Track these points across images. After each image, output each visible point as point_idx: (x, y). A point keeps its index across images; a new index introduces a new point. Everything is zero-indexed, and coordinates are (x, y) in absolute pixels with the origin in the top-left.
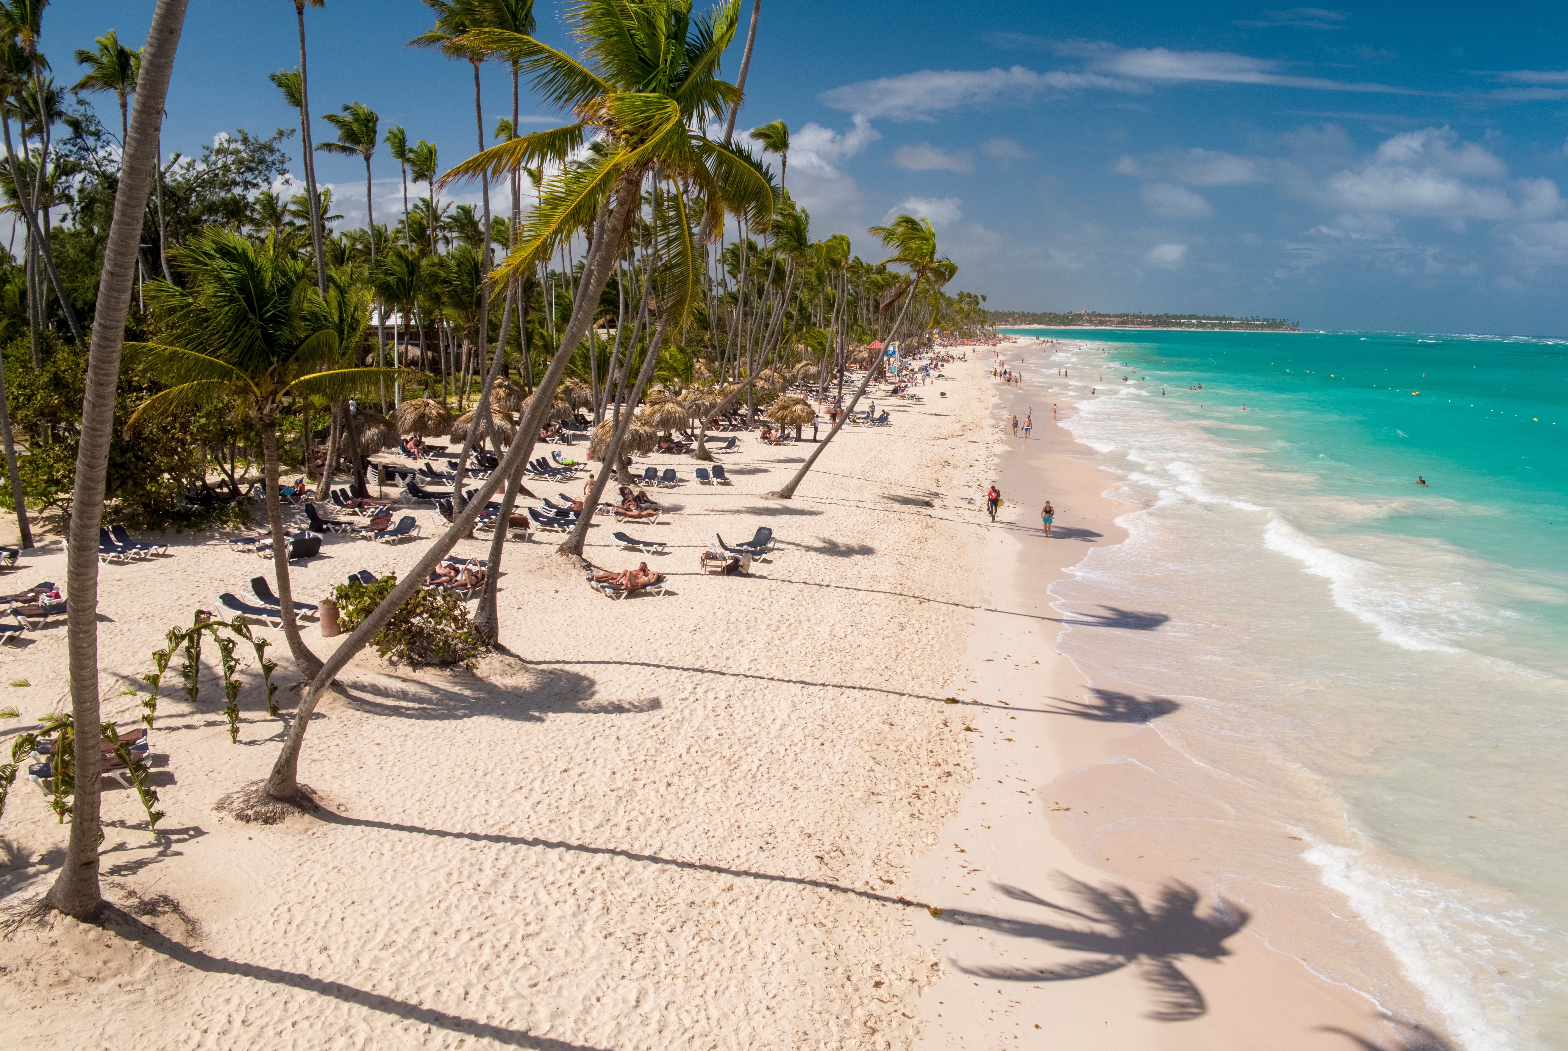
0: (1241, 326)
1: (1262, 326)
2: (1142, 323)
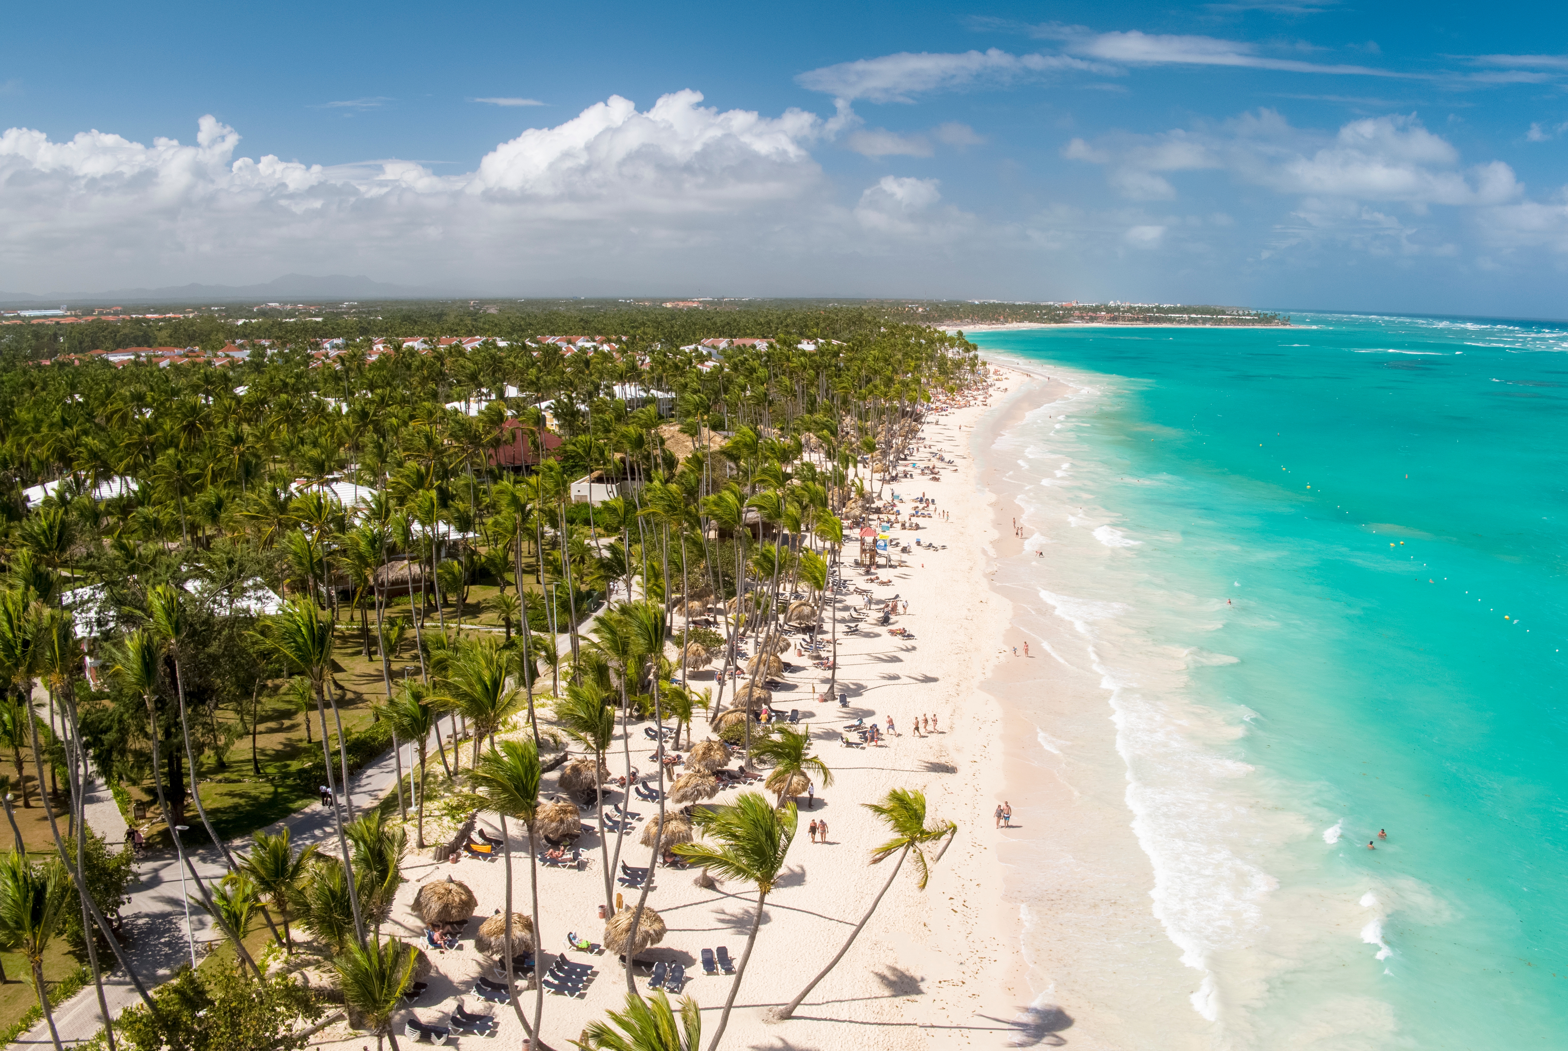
0: (1233, 321)
1: (1253, 322)
2: (1132, 320)
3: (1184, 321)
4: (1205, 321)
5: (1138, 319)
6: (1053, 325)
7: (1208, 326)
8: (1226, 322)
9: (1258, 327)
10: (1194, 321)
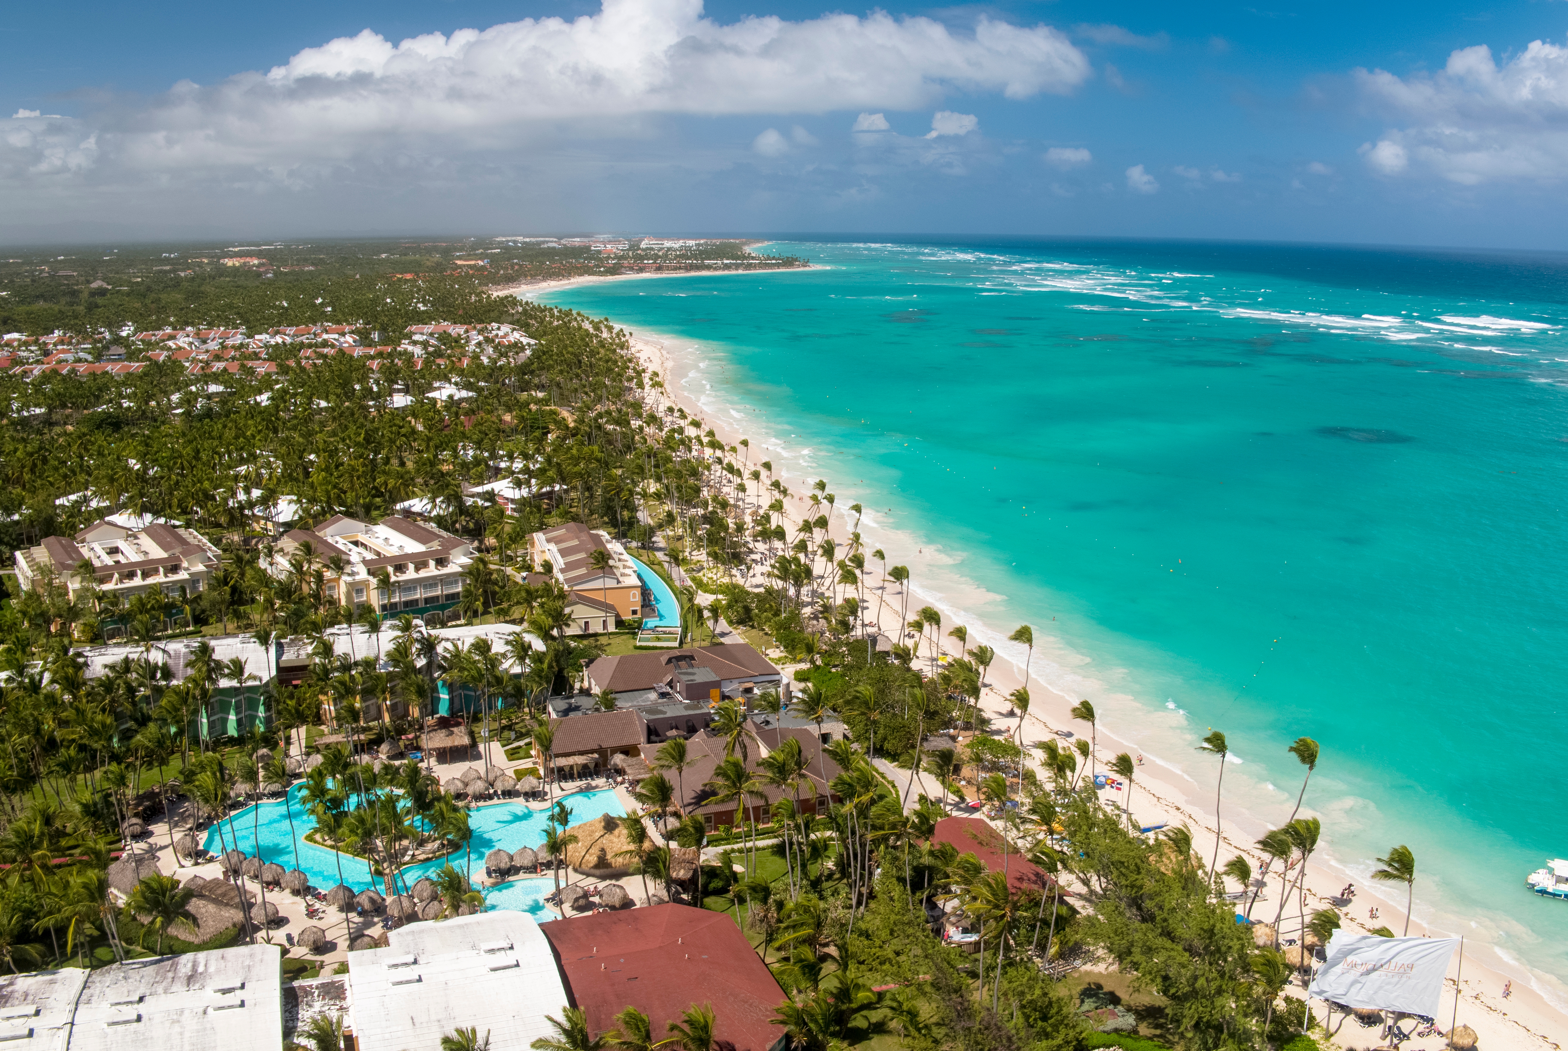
3: (720, 268)
4: (737, 266)
5: (680, 268)
6: (610, 279)
7: (740, 272)
8: (755, 266)
9: (782, 270)
10: (727, 267)
